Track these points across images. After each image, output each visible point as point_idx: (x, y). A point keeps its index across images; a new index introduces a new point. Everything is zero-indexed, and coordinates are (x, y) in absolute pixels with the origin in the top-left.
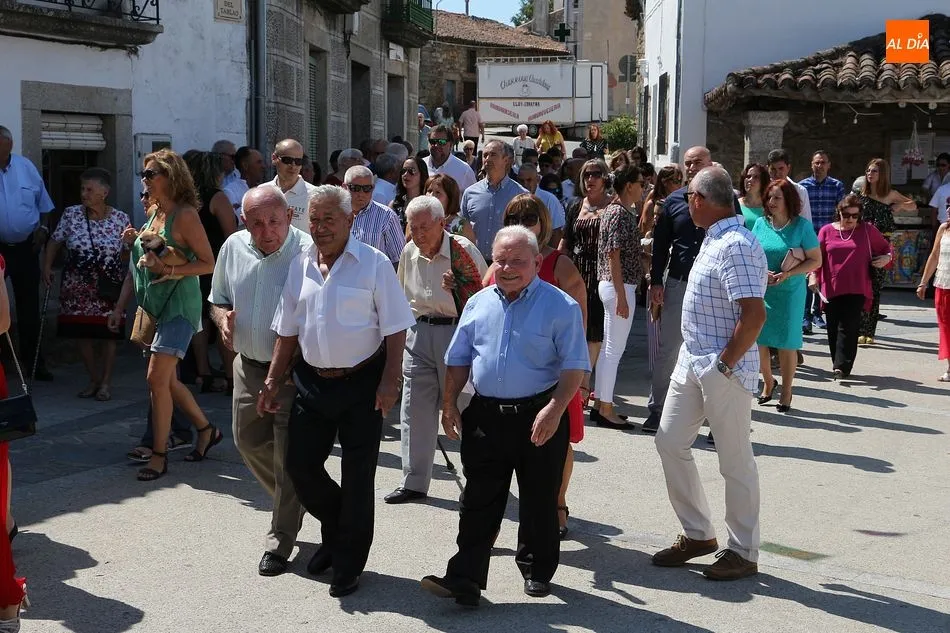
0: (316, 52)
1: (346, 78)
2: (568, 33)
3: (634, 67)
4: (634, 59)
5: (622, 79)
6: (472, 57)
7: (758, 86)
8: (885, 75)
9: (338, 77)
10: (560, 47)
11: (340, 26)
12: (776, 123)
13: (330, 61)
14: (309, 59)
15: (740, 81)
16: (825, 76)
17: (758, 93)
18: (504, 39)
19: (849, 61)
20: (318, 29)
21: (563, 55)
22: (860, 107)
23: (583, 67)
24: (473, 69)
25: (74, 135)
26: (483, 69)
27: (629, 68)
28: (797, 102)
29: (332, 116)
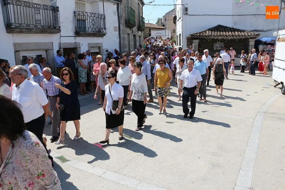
0: (128, 34)
2: (164, 25)
3: (175, 31)
4: (175, 30)
5: (173, 33)
6: (150, 30)
7: (194, 36)
8: (213, 34)
9: (132, 37)
10: (163, 28)
11: (132, 30)
12: (197, 41)
13: (130, 35)
14: (127, 35)
15: (192, 35)
16: (204, 34)
18: (155, 27)
19: (208, 32)
20: (128, 31)
22: (209, 39)
23: (167, 31)
25: (95, 50)
26: (152, 32)
27: (174, 31)
28: (200, 38)
29: (131, 43)
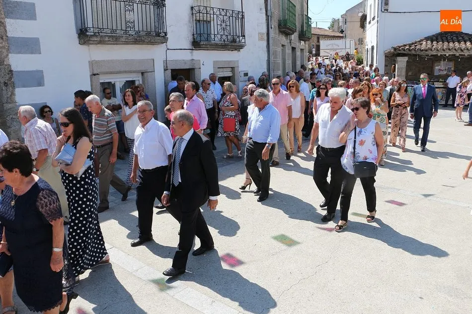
0: (283, 46)
1: (290, 51)
2: (344, 31)
4: (362, 38)
5: (359, 44)
6: (318, 38)
7: (400, 50)
8: (434, 47)
9: (288, 51)
10: (341, 35)
11: (289, 38)
12: (404, 60)
13: (287, 47)
14: (281, 48)
15: (395, 49)
16: (418, 47)
17: (400, 52)
18: (326, 33)
19: (424, 43)
20: (283, 39)
21: (342, 37)
22: (428, 55)
23: (348, 41)
24: (318, 41)
25: (225, 73)
26: (321, 42)
27: (361, 41)
28: (410, 54)
29: (287, 62)
